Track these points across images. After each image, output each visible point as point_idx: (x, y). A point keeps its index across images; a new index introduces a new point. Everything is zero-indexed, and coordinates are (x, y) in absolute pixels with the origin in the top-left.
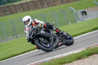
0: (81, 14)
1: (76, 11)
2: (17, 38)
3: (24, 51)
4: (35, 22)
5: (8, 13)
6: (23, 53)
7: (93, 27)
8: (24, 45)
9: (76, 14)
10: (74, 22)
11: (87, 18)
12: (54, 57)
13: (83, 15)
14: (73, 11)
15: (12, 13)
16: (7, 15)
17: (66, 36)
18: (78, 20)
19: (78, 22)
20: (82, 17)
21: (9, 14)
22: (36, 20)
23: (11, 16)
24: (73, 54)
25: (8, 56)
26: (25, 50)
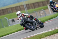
0: (11, 21)
1: (8, 19)
4: (23, 15)
7: (18, 29)
9: (9, 21)
10: (7, 26)
11: (15, 23)
13: (12, 22)
14: (6, 19)
17: (40, 22)
18: (9, 25)
19: (10, 26)
20: (12, 23)
22: (24, 13)
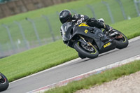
2: (54, 40)
3: (64, 59)
5: (40, 5)
6: (65, 62)
8: (64, 50)
12: (108, 67)
15: (46, 6)
16: (38, 8)
21: (42, 7)
23: (44, 10)
24: (135, 61)
25: (43, 66)
26: (67, 58)
